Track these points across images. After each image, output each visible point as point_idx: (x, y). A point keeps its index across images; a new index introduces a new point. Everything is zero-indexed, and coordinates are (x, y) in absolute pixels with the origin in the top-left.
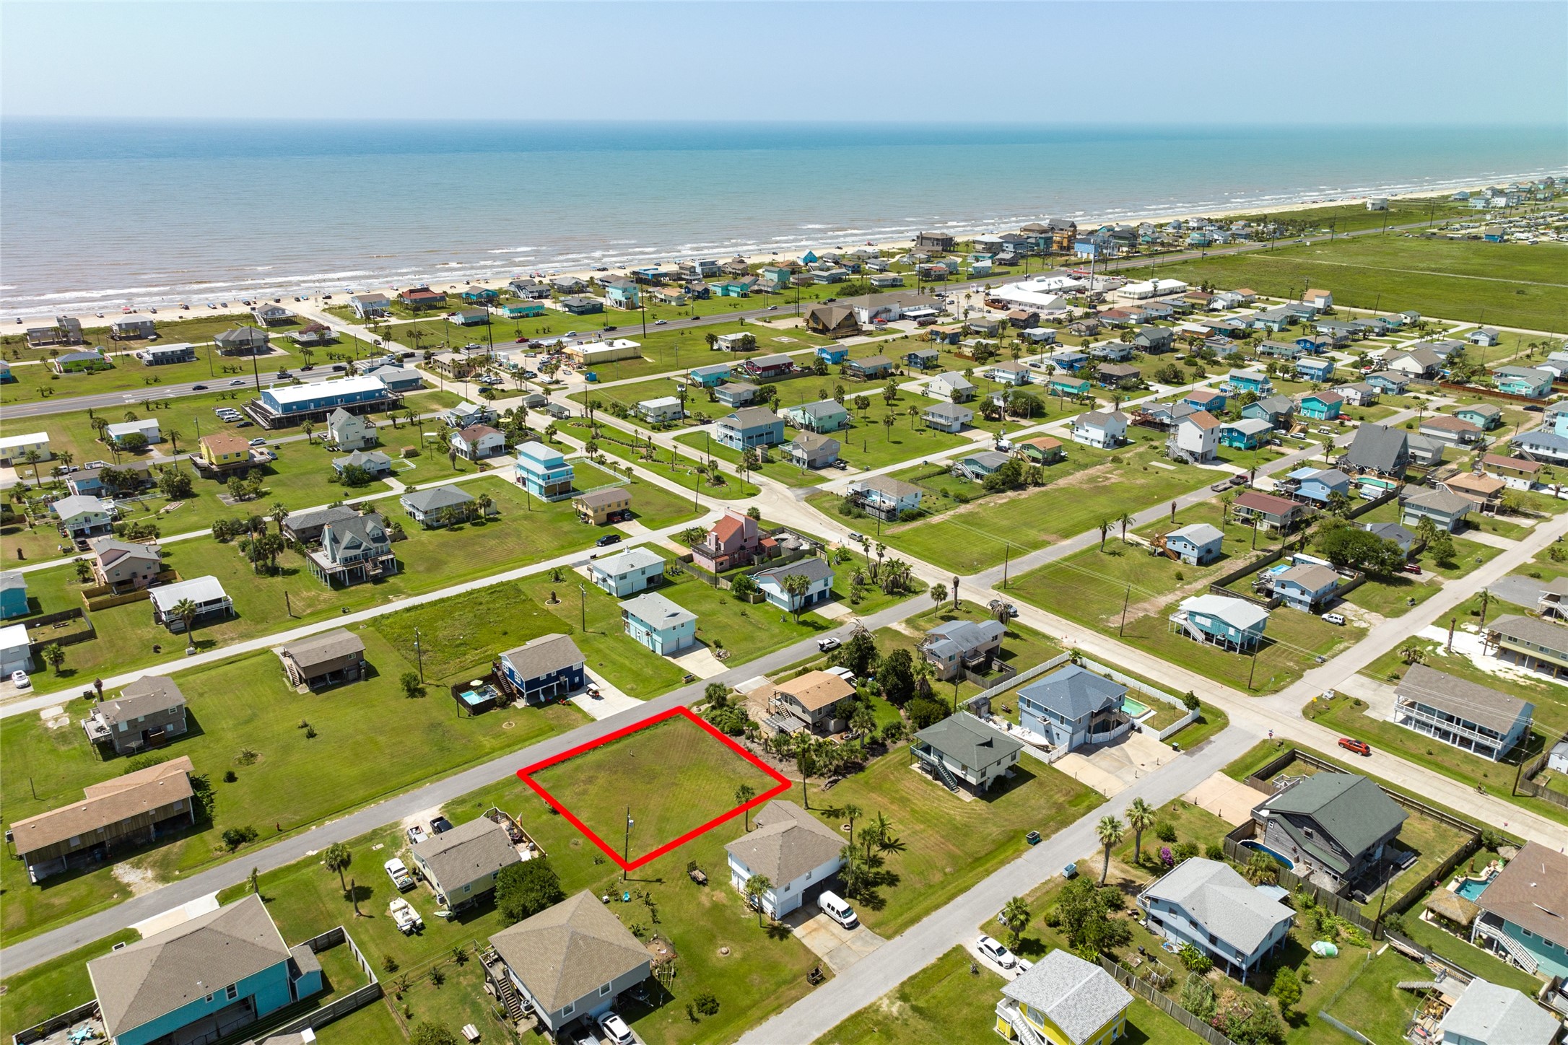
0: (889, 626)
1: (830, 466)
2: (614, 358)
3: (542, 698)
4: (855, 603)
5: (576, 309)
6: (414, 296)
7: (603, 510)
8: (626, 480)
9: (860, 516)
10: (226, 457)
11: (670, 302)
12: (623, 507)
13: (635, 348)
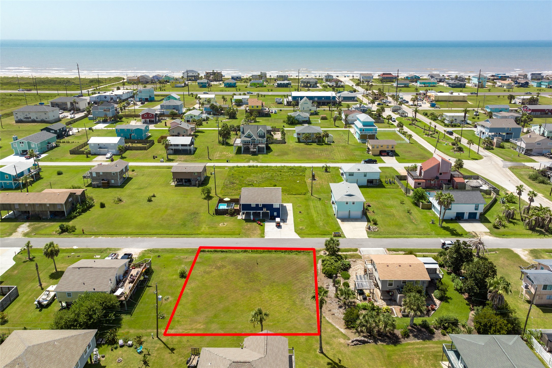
0: (513, 249)
1: (543, 155)
2: (451, 100)
3: (252, 217)
4: (496, 227)
5: (451, 85)
6: (384, 76)
7: (378, 148)
8: (407, 140)
9: (543, 182)
10: (253, 107)
11: (503, 86)
12: (390, 149)
13: (464, 96)
